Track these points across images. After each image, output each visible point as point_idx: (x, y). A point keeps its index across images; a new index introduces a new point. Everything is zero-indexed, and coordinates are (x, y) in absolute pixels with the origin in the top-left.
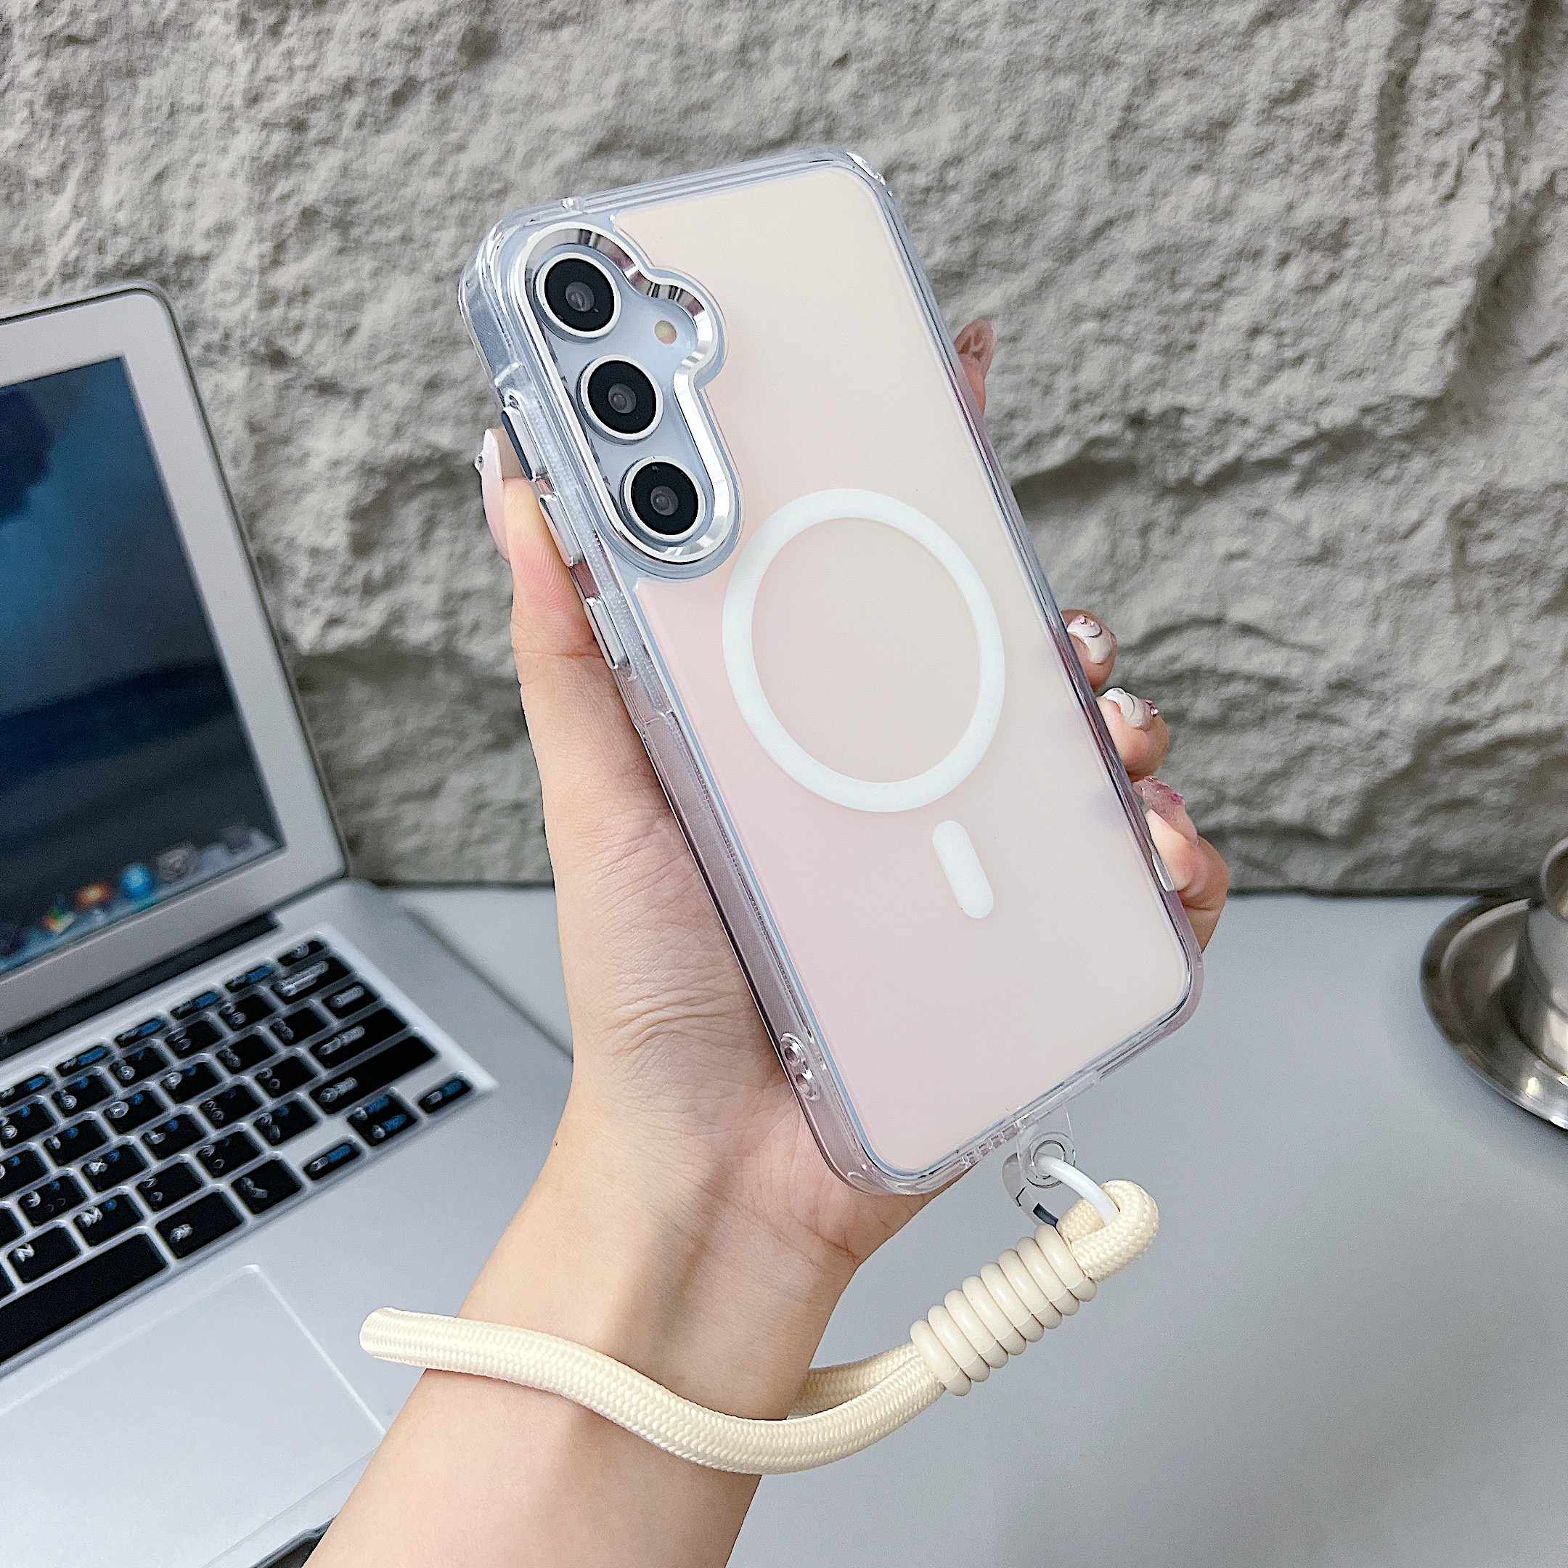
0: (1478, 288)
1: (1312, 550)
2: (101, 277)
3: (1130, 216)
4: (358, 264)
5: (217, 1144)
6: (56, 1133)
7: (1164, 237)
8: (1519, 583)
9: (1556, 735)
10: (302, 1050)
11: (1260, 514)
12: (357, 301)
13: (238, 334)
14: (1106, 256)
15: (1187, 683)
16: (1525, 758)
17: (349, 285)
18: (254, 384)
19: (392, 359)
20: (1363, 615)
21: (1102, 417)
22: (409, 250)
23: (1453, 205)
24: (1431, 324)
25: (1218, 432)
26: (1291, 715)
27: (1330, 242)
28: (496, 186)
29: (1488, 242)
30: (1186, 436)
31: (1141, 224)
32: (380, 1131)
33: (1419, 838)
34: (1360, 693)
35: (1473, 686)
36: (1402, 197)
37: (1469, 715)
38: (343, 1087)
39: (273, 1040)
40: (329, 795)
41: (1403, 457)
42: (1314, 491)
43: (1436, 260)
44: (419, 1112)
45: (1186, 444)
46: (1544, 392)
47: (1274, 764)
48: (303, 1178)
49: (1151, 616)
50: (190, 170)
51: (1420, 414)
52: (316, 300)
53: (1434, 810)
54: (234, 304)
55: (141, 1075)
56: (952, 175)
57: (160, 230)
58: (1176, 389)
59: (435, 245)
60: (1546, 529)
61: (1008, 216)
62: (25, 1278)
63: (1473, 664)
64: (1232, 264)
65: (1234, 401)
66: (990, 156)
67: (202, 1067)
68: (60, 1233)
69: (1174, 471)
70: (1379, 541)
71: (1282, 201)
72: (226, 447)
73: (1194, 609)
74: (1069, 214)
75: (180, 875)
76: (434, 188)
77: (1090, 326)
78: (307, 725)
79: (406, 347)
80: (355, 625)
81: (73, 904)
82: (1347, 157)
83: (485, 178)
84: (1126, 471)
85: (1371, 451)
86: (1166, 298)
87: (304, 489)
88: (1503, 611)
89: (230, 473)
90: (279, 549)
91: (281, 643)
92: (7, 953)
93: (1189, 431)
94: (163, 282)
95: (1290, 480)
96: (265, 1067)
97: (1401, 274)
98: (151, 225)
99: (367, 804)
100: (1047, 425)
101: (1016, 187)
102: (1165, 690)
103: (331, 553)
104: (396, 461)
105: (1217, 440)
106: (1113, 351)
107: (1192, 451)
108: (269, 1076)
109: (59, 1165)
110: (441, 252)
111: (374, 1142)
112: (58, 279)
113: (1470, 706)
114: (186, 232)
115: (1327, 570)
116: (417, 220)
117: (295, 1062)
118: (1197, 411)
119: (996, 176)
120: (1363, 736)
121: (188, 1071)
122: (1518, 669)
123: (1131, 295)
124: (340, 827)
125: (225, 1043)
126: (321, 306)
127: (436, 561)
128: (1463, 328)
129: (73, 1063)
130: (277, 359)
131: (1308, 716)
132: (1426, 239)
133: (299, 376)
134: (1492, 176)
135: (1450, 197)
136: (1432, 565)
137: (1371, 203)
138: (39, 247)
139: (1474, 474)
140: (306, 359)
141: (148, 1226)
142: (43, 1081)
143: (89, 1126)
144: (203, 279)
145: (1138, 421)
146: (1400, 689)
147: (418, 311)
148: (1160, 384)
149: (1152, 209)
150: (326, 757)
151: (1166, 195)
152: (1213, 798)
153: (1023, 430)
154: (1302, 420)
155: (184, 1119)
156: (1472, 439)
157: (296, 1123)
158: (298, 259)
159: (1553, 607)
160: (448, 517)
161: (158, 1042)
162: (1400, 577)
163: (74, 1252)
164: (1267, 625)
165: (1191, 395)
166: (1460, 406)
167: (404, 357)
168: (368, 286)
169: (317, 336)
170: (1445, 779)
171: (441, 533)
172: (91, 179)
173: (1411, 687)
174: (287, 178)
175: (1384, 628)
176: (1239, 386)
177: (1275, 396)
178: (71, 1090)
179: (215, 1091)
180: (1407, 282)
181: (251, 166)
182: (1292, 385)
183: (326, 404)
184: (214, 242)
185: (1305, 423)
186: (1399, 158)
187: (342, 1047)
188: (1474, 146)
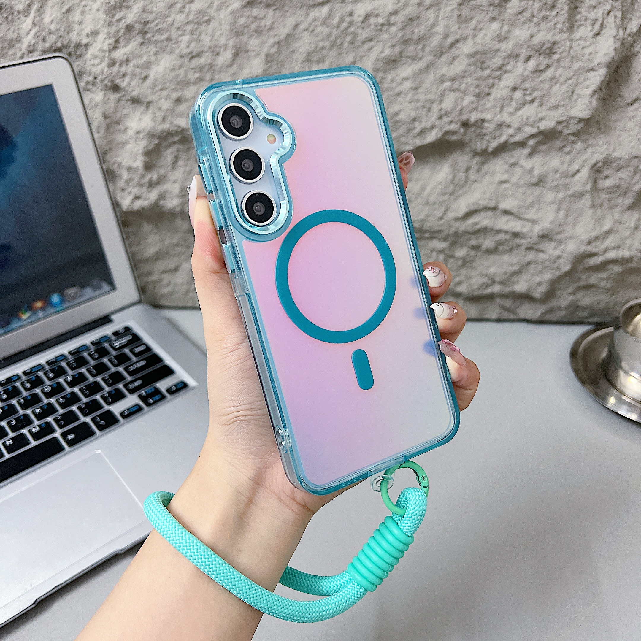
0: (608, 73)
1: (535, 180)
2: (44, 52)
3: (466, 38)
4: (148, 50)
5: (86, 404)
6: (23, 397)
7: (479, 48)
8: (619, 196)
9: (630, 259)
10: (121, 369)
11: (514, 164)
12: (148, 65)
13: (100, 77)
14: (455, 55)
15: (481, 234)
16: (617, 269)
17: (145, 58)
18: (106, 98)
19: (162, 89)
20: (554, 207)
21: (451, 122)
22: (170, 44)
23: (599, 37)
24: (587, 87)
25: (498, 130)
26: (523, 248)
27: (547, 51)
28: (206, 18)
29: (612, 53)
30: (485, 131)
31: (470, 42)
32: (151, 401)
33: (572, 300)
34: (551, 240)
35: (597, 238)
36: (578, 34)
37: (595, 250)
38: (137, 383)
39: (109, 364)
40: (134, 268)
41: (573, 143)
42: (537, 156)
43: (590, 60)
44: (166, 394)
45: (485, 135)
46: (633, 117)
47: (515, 268)
48: (120, 418)
49: (468, 206)
50: (81, 8)
51: (581, 125)
52: (131, 64)
53: (579, 289)
54: (98, 64)
55: (57, 376)
56: (393, 19)
57: (68, 33)
58: (482, 112)
59: (180, 42)
60: (631, 174)
61: (416, 37)
62: (9, 452)
63: (598, 229)
64: (507, 60)
65: (505, 117)
66: (408, 11)
67: (81, 374)
68: (23, 435)
69: (480, 146)
70: (562, 177)
71: (528, 33)
72: (94, 125)
73: (485, 203)
74: (441, 36)
75: (74, 298)
76: (181, 18)
77: (447, 84)
78: (126, 240)
79: (168, 84)
80: (145, 199)
81: (30, 308)
82: (556, 15)
83: (202, 15)
84: (460, 145)
85: (560, 140)
86: (479, 73)
87: (125, 143)
88: (611, 208)
89: (96, 135)
90: (115, 167)
91: (115, 206)
92: (3, 327)
93: (486, 129)
94: (70, 54)
95: (526, 151)
96: (106, 375)
97: (576, 66)
98: (64, 31)
99: (149, 274)
100: (429, 124)
101: (419, 25)
102: (473, 237)
103: (136, 169)
104: (163, 131)
105: (498, 133)
106: (457, 95)
107: (487, 138)
108: (107, 378)
109: (23, 409)
110: (183, 45)
111: (148, 405)
112: (26, 52)
113: (596, 246)
114: (78, 34)
115: (540, 188)
116: (173, 31)
117: (118, 373)
118: (490, 121)
119: (411, 19)
120: (551, 257)
121: (75, 375)
122: (616, 232)
123: (465, 71)
124: (138, 282)
125: (90, 365)
126: (133, 66)
127: (178, 174)
128: (601, 89)
129: (29, 371)
130: (116, 88)
131: (529, 249)
132: (587, 51)
133: (124, 95)
134: (616, 26)
135: (598, 34)
136: (583, 188)
137: (565, 36)
138: (19, 39)
139: (602, 150)
140: (127, 88)
141: (57, 434)
142: (17, 377)
143: (35, 395)
144: (86, 54)
145: (465, 124)
146: (567, 239)
147: (173, 70)
148: (475, 109)
149: (475, 36)
150: (133, 254)
151: (481, 29)
152: (490, 281)
153: (419, 127)
154: (532, 126)
155: (73, 394)
156: (602, 136)
157: (117, 396)
158: (124, 46)
159: (631, 207)
160: (183, 156)
161: (63, 364)
162: (570, 192)
163: (28, 443)
164: (515, 211)
165: (487, 114)
166: (598, 122)
167: (167, 88)
168: (153, 59)
169: (132, 79)
170: (584, 277)
171: (181, 163)
172: (41, 10)
173: (572, 238)
174: (120, 11)
175: (562, 213)
176: (507, 111)
177: (522, 116)
178: (28, 381)
179: (86, 383)
180: (579, 69)
181: (106, 6)
182: (529, 111)
183: (135, 108)
184: (91, 38)
185: (533, 127)
186: (578, 17)
187: (137, 368)
188: (609, 13)
